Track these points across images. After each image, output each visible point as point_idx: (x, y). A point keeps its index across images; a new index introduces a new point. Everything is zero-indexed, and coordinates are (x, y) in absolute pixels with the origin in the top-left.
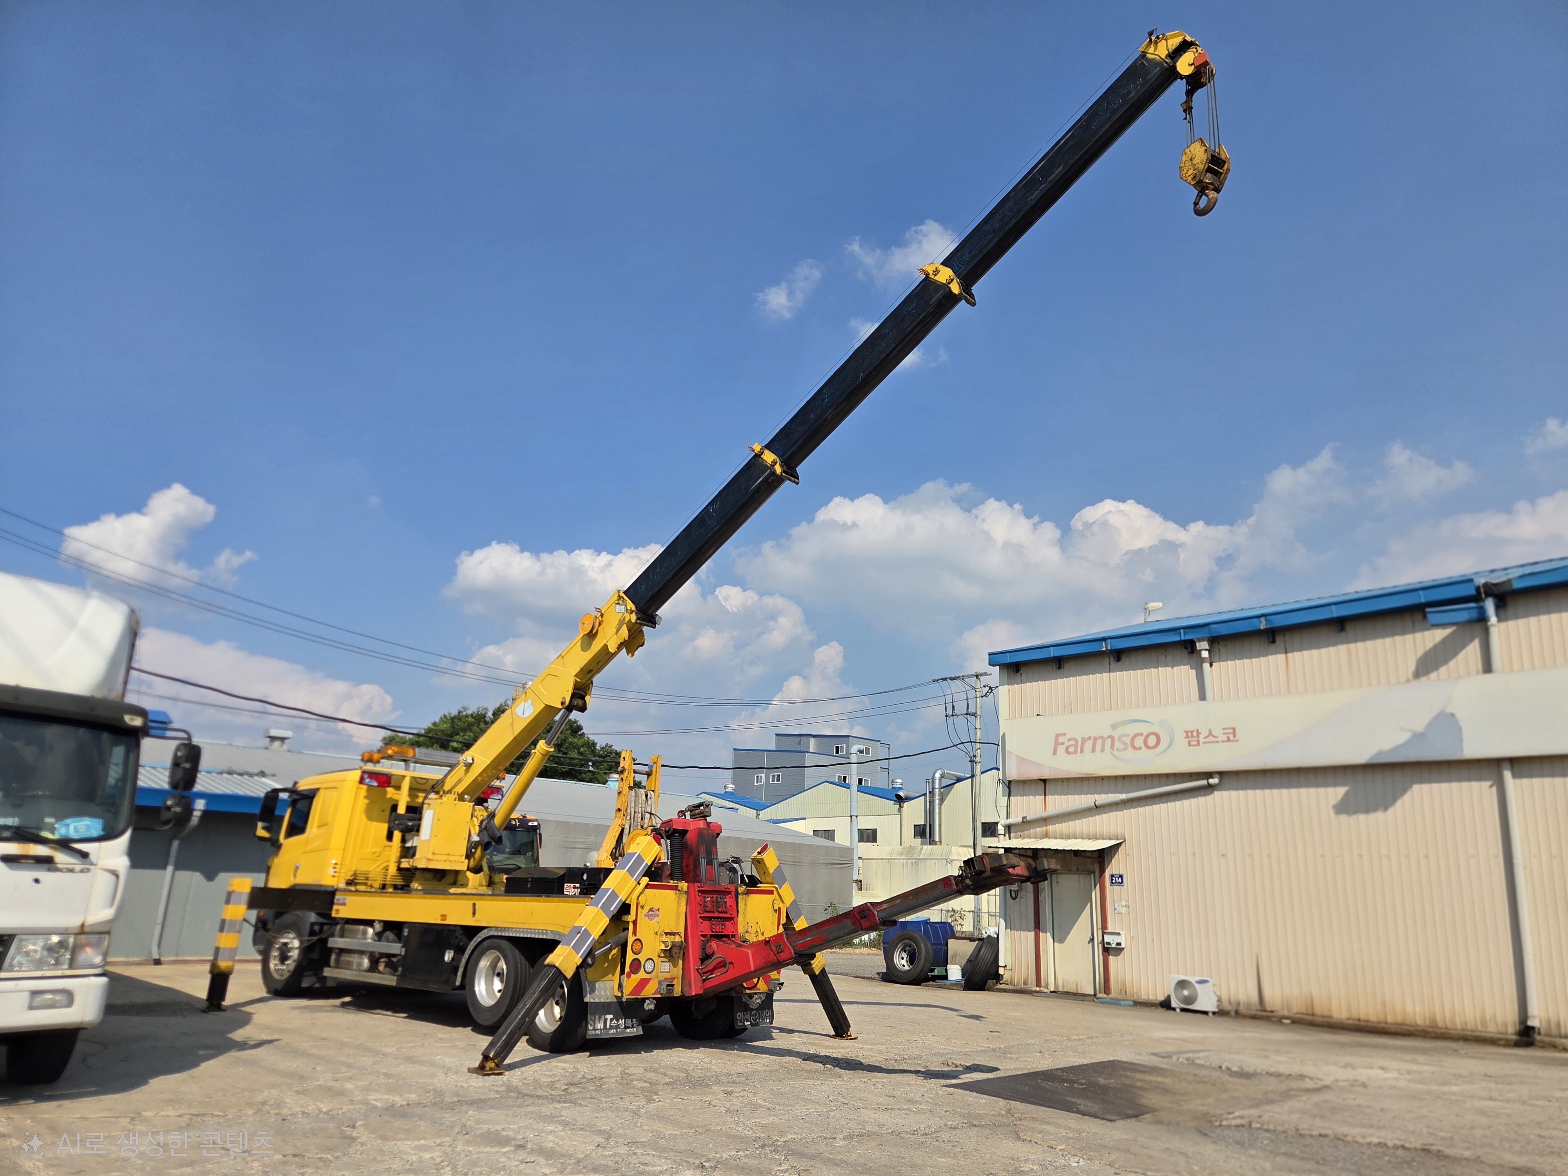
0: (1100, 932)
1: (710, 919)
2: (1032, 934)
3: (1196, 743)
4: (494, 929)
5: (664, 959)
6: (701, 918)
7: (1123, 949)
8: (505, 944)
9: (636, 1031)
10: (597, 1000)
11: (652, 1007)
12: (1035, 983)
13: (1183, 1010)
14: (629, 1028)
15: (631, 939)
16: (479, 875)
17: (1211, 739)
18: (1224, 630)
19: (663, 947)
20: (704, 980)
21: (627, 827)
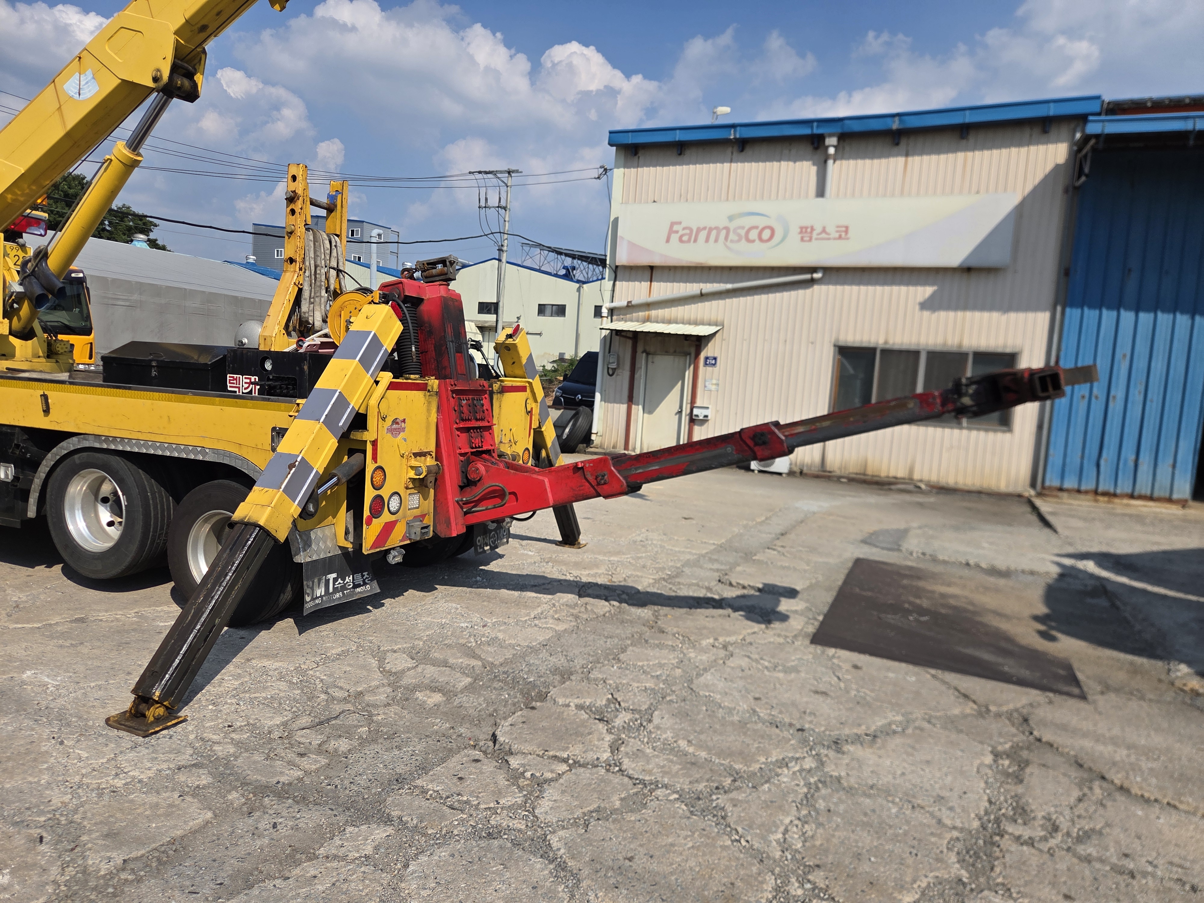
0: (689, 406)
1: (467, 430)
2: (624, 407)
3: (808, 239)
4: (90, 437)
5: (413, 491)
6: (458, 429)
7: (708, 420)
8: (116, 462)
9: (370, 588)
10: (315, 558)
11: (399, 559)
12: (623, 447)
13: (760, 471)
14: (359, 586)
15: (370, 467)
16: (30, 342)
17: (824, 235)
18: (857, 127)
19: (412, 474)
20: (466, 513)
21: (306, 288)
